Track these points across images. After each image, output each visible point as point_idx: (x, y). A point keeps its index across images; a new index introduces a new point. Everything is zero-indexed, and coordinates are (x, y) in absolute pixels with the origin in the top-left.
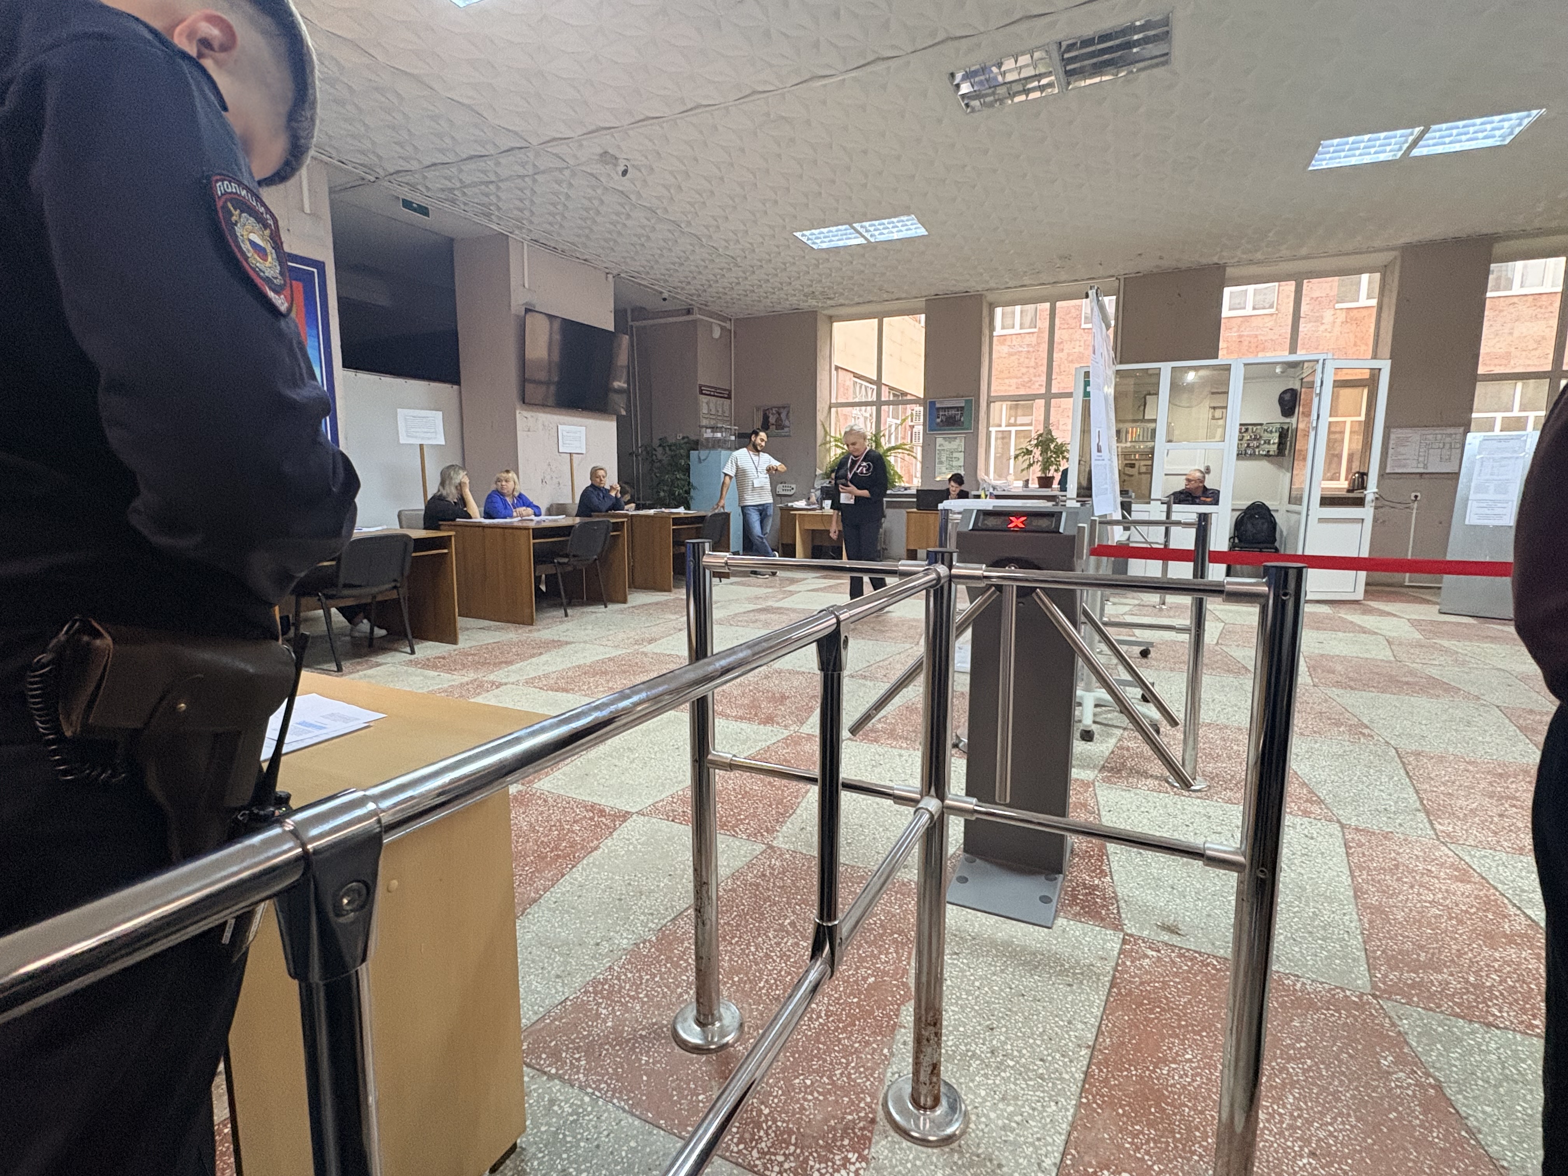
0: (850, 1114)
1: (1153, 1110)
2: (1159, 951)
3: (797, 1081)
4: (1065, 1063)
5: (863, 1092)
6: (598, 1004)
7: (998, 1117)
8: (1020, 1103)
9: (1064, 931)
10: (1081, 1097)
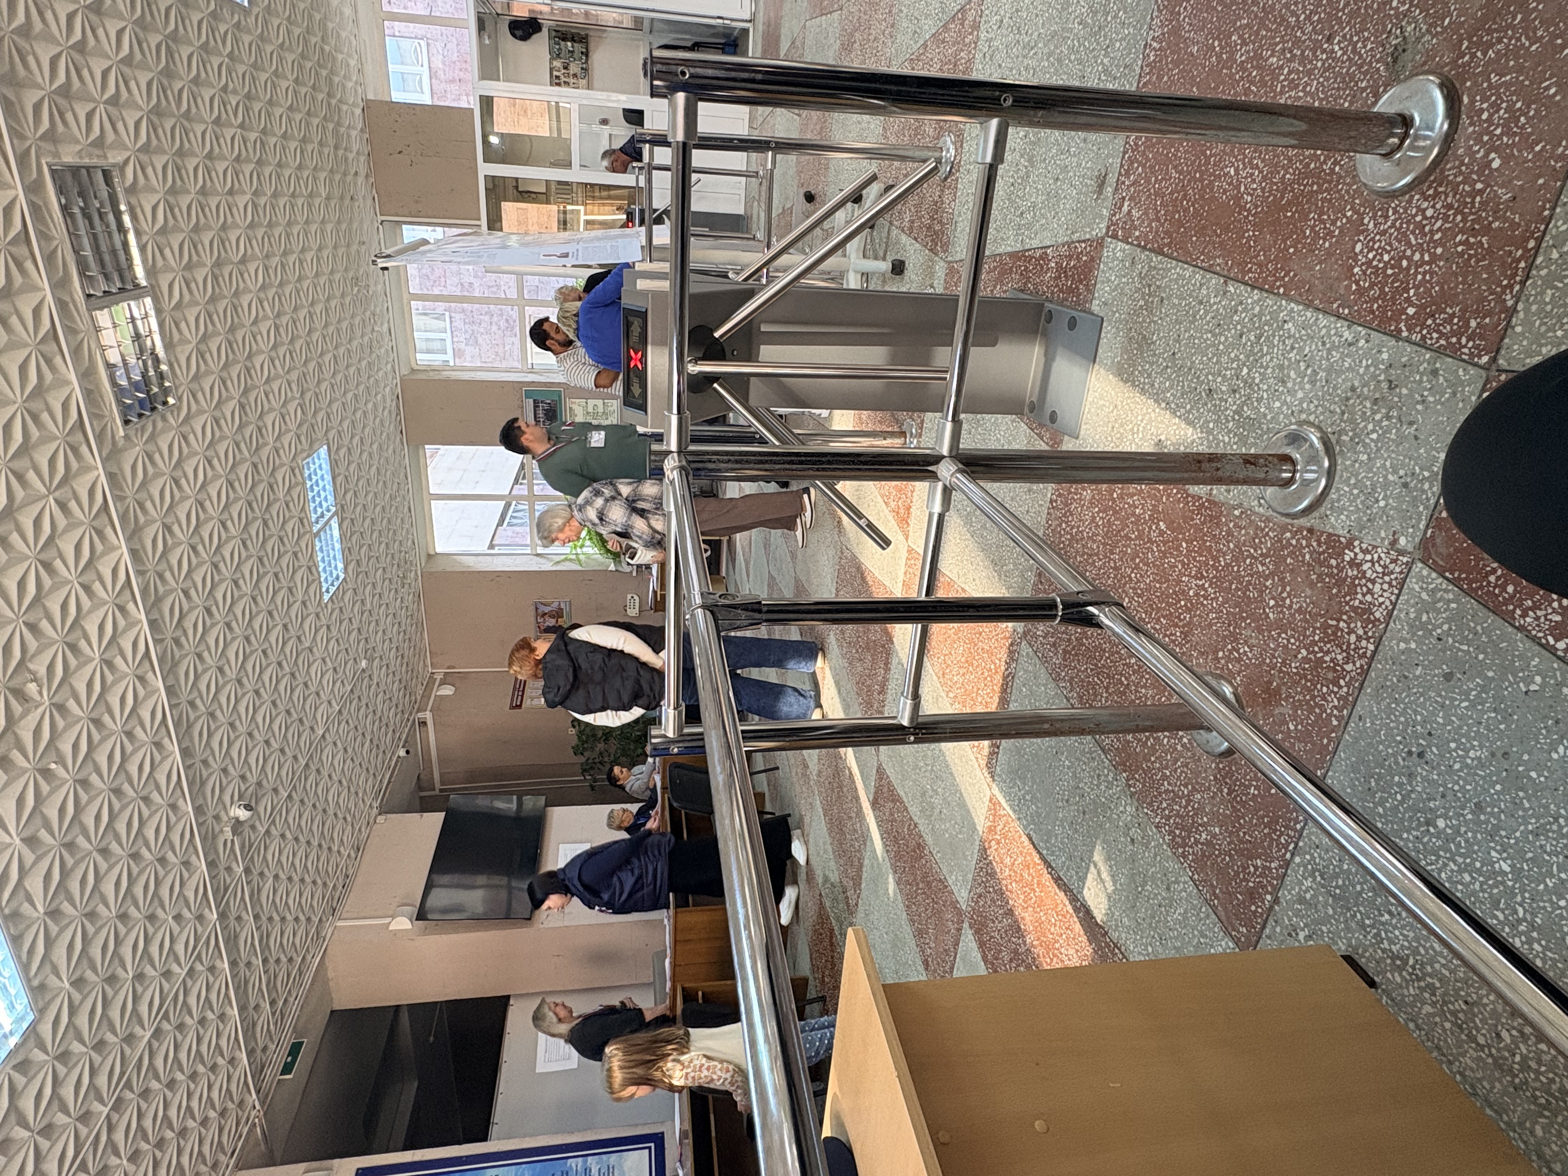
0: (1304, 556)
1: (1289, 214)
2: (1124, 198)
3: (1271, 615)
4: (1244, 310)
5: (1280, 541)
6: (1197, 842)
7: (1302, 389)
8: (1286, 363)
9: (1105, 304)
10: (1278, 294)
